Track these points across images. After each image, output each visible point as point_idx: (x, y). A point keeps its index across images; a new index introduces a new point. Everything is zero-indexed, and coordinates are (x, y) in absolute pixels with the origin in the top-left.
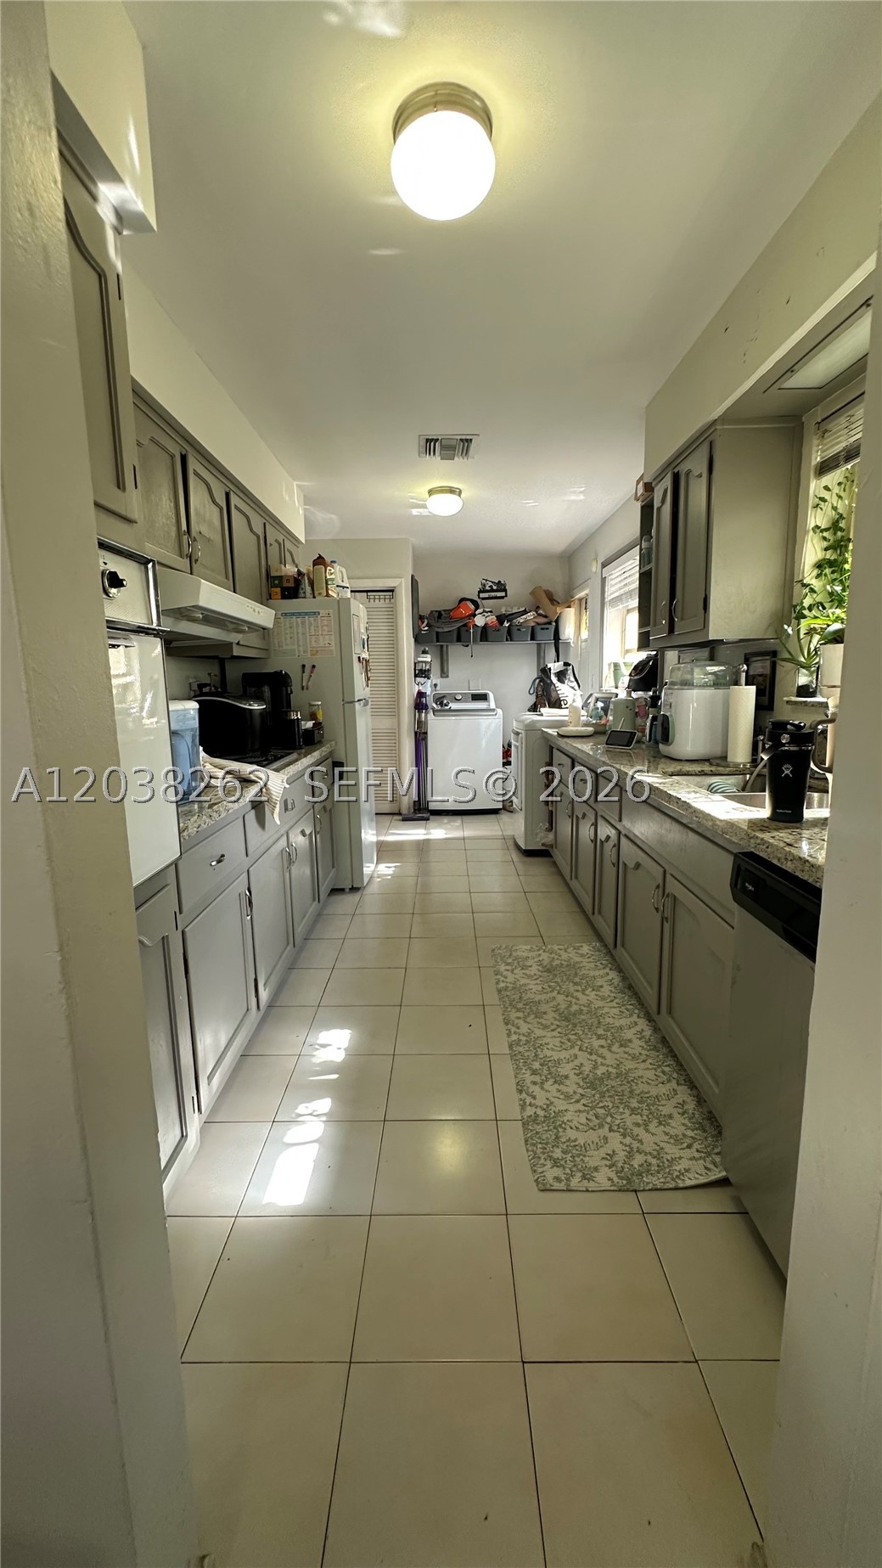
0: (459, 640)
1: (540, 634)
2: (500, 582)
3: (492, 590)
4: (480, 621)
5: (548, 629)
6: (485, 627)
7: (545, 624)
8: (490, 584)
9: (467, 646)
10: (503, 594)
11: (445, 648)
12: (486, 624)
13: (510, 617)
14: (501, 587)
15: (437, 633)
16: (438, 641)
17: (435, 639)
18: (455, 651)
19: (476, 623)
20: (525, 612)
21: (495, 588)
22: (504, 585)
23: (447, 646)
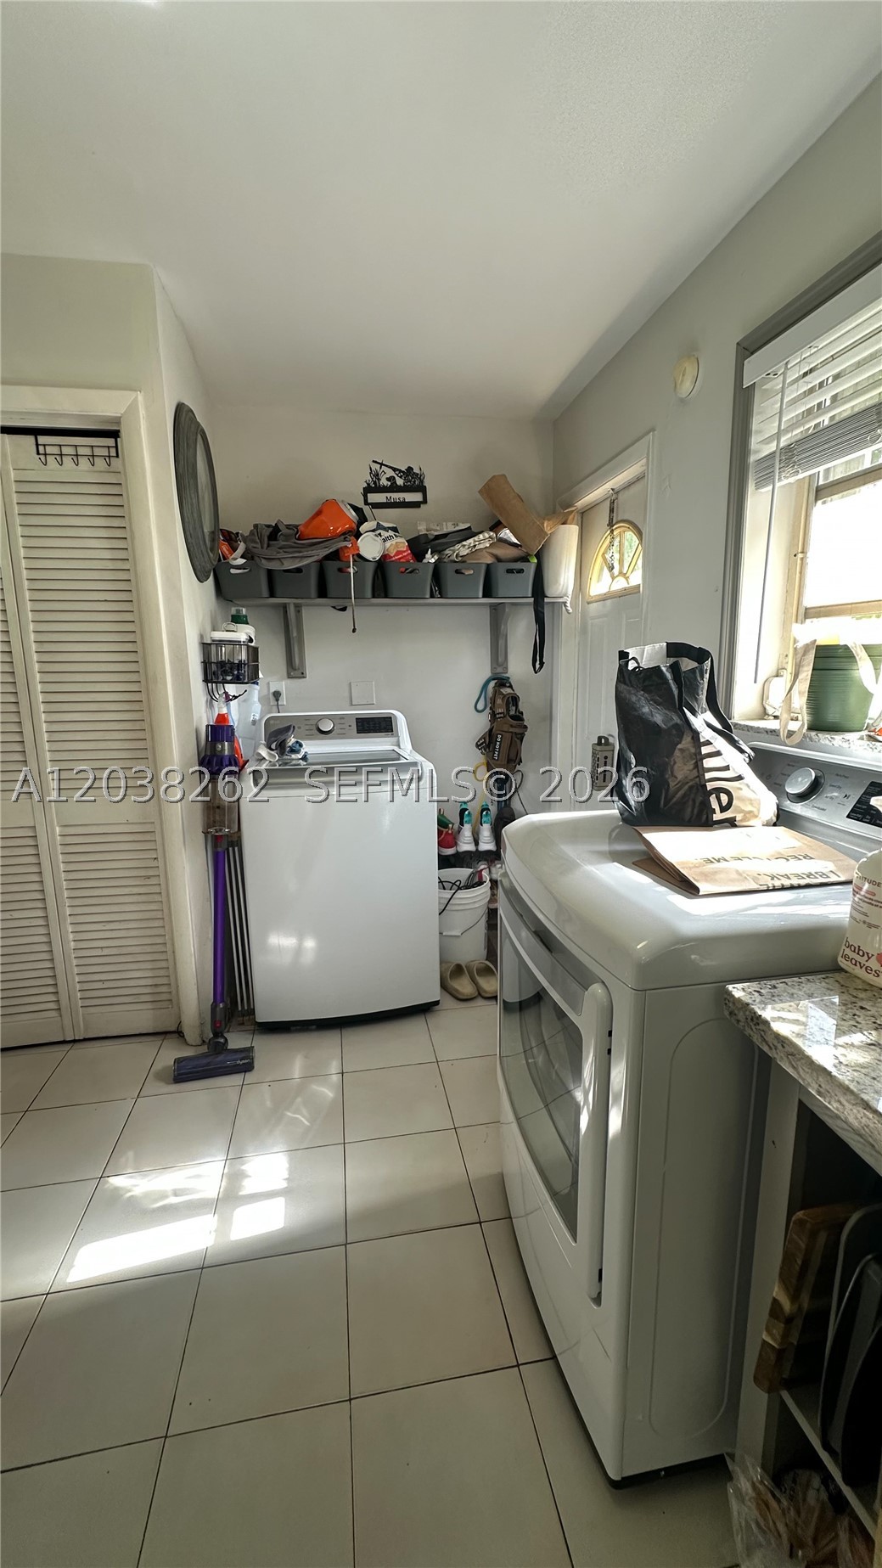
0: (323, 592)
1: (505, 583)
2: (410, 469)
3: (394, 488)
4: (370, 547)
5: (521, 571)
6: (382, 564)
7: (516, 560)
8: (390, 473)
9: (344, 609)
10: (417, 497)
11: (292, 611)
12: (384, 557)
13: (439, 542)
14: (413, 480)
15: (270, 573)
16: (272, 595)
17: (265, 592)
18: (318, 620)
19: (363, 553)
20: (469, 533)
21: (400, 482)
22: (420, 477)
23: (298, 608)
